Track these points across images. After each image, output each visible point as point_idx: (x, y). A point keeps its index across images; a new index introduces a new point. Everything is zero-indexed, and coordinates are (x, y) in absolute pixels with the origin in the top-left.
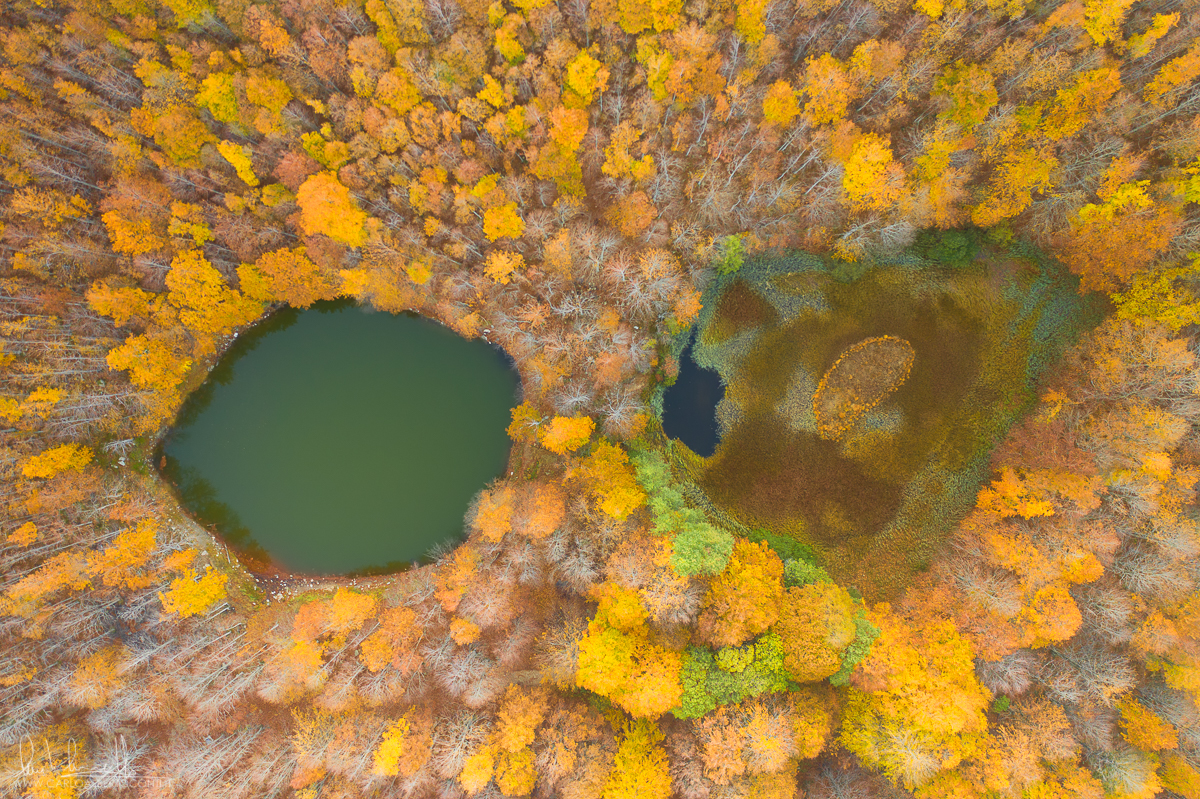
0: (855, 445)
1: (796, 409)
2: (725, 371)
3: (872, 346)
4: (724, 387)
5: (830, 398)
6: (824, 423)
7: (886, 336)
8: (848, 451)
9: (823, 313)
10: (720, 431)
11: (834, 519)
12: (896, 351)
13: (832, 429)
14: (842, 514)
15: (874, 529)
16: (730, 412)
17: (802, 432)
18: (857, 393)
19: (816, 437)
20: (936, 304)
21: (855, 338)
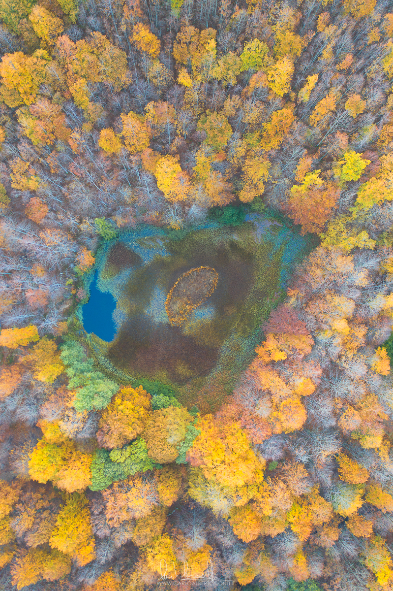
0: (191, 328)
1: (156, 311)
2: (116, 293)
3: (195, 273)
4: (116, 302)
5: (174, 303)
6: (172, 317)
7: (202, 267)
8: (186, 331)
9: (166, 256)
10: (116, 326)
11: (182, 370)
12: (208, 274)
13: (177, 321)
14: (186, 367)
15: (204, 373)
16: (120, 315)
17: (161, 323)
18: (189, 299)
19: (169, 325)
20: (227, 247)
21: (185, 269)
